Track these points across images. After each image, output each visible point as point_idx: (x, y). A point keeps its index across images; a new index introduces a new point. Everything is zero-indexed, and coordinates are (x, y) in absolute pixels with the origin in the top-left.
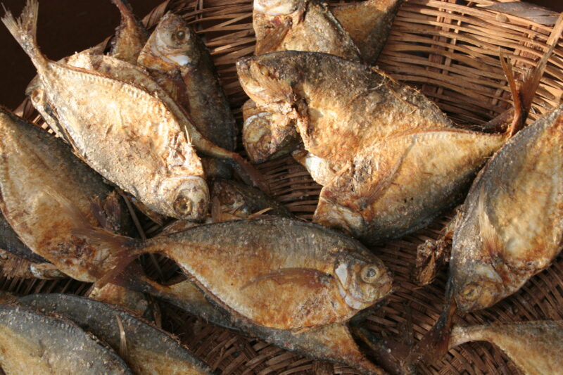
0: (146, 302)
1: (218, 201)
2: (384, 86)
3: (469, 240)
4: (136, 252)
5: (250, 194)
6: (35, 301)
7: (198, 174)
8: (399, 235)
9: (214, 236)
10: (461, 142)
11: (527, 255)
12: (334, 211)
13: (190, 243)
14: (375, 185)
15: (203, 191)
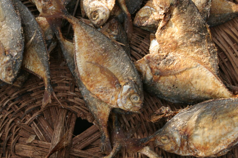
0: (52, 37)
1: (109, 25)
2: (205, 36)
3: (182, 120)
4: (64, 16)
5: (122, 33)
6: (18, 3)
7: (109, 9)
8: (160, 97)
9: (95, 36)
10: (214, 83)
11: (198, 146)
12: (145, 66)
13: (84, 30)
14: (168, 70)
15: (106, 17)
